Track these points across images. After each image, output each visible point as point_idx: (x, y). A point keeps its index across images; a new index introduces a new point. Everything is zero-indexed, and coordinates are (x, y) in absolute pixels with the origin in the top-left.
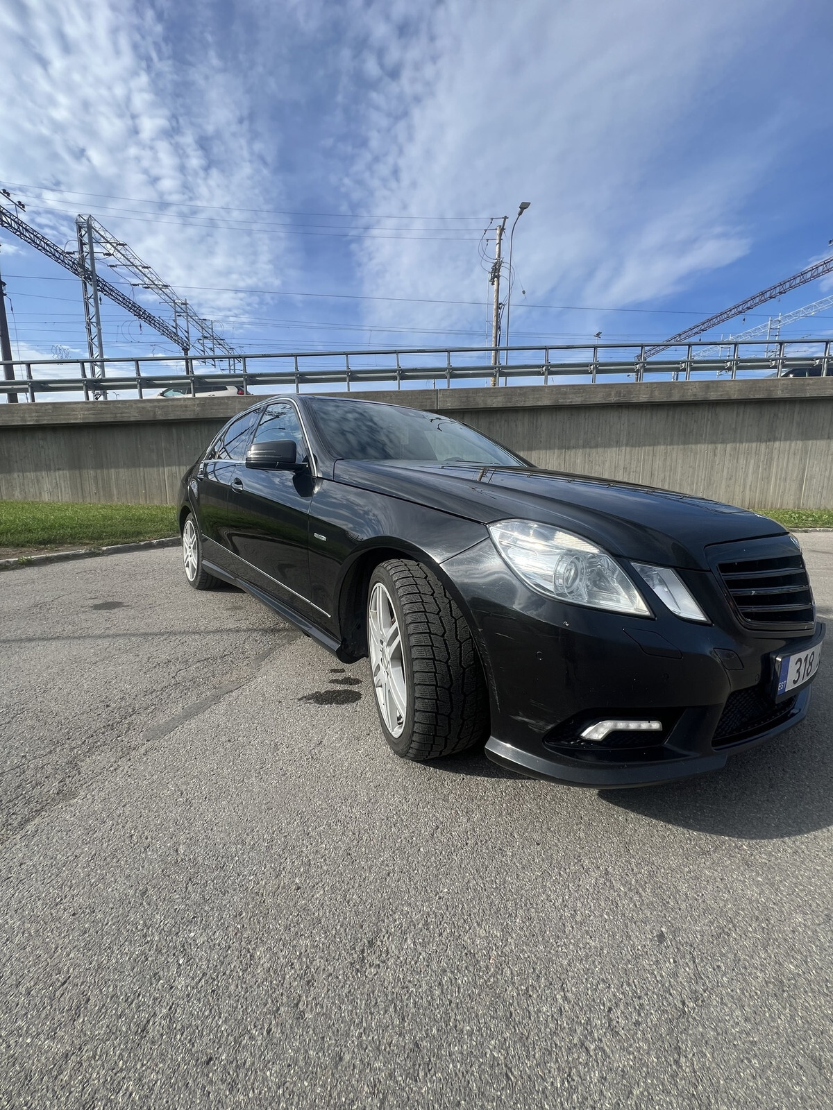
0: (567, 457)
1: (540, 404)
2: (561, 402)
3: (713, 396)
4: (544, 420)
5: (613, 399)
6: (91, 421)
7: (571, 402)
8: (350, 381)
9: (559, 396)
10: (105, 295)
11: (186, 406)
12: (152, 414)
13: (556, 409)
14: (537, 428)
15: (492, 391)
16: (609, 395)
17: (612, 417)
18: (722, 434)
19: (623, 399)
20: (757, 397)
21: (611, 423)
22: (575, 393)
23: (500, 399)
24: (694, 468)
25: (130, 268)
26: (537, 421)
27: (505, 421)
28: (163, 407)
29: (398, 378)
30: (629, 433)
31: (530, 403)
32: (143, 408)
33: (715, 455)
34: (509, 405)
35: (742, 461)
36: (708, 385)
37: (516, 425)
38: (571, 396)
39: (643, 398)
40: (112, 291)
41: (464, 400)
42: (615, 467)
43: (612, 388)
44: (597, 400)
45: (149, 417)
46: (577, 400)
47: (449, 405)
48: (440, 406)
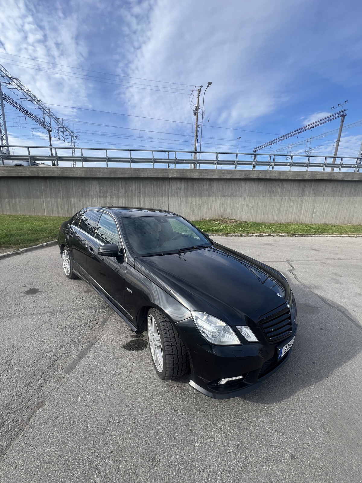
0: (224, 200)
1: (213, 177)
2: (222, 176)
3: (282, 177)
4: (215, 184)
5: (243, 177)
6: (6, 175)
7: (226, 177)
8: (131, 162)
9: (222, 174)
10: (6, 102)
11: (54, 171)
12: (36, 174)
13: (220, 179)
14: (212, 187)
15: (193, 171)
16: (242, 175)
17: (242, 184)
18: (285, 192)
19: (247, 177)
20: (299, 178)
21: (242, 186)
22: (228, 173)
24: (273, 206)
25: (20, 90)
26: (212, 184)
27: (199, 183)
28: (42, 171)
29: (153, 162)
30: (249, 191)
31: (209, 177)
32: (32, 170)
33: (282, 201)
34: (201, 177)
35: (292, 204)
36: (280, 172)
37: (203, 186)
38: (226, 174)
39: (255, 177)
40: (10, 100)
41: (182, 174)
42: (243, 205)
43: (243, 172)
44: (236, 176)
45: (35, 175)
46: (229, 176)
47: (175, 176)
48: (171, 176)
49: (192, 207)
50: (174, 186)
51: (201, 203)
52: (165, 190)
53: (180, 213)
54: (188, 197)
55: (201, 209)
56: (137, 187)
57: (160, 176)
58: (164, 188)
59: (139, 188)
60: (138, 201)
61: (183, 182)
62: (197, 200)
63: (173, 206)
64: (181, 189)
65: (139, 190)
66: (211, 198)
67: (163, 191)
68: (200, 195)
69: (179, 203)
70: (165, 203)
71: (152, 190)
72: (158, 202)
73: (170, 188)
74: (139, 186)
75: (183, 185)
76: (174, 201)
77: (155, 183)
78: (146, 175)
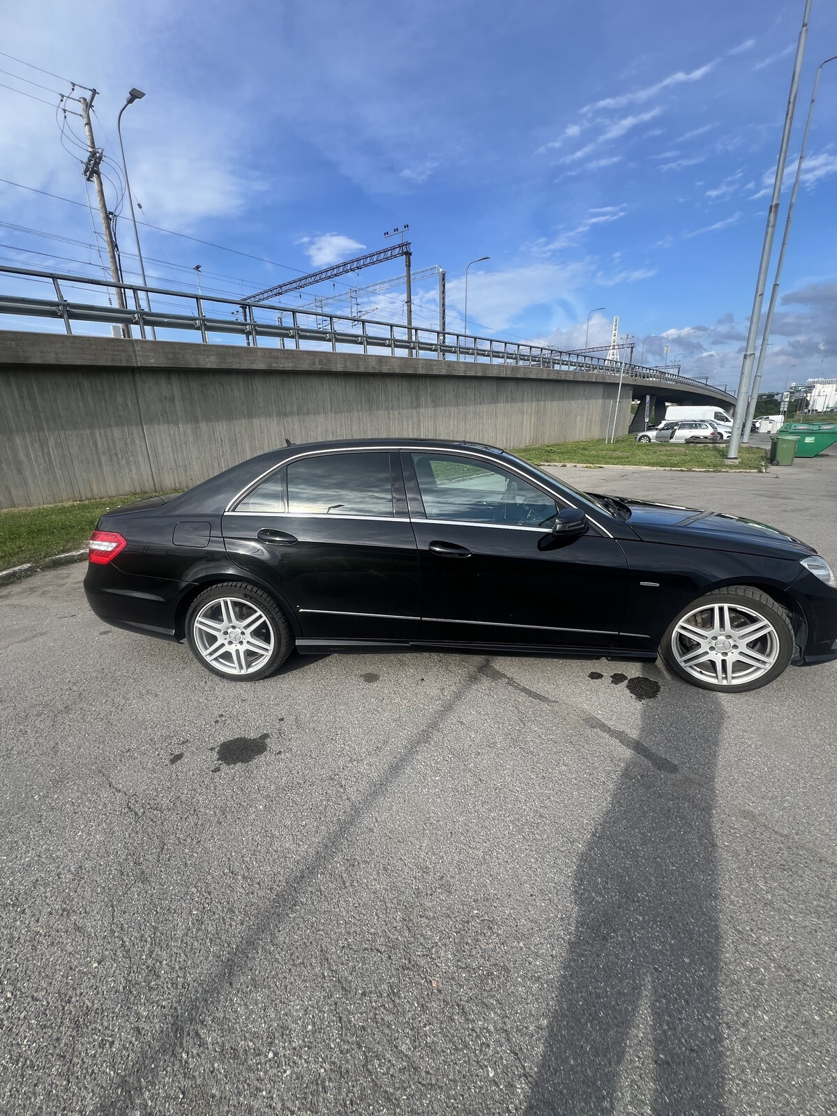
0: (286, 424)
1: (255, 367)
2: (275, 366)
3: (385, 369)
4: (258, 383)
5: (318, 367)
7: (284, 367)
9: (272, 360)
13: (270, 373)
14: (253, 394)
15: (202, 348)
16: (314, 363)
17: (315, 382)
18: (391, 401)
19: (325, 368)
20: (409, 372)
21: (317, 390)
22: (286, 358)
23: (213, 358)
24: (378, 430)
26: (252, 385)
27: (220, 383)
29: (65, 316)
30: (331, 400)
31: (245, 366)
33: (389, 419)
34: (224, 366)
35: (405, 423)
36: (381, 359)
37: (232, 389)
38: (283, 361)
39: (339, 368)
41: (171, 356)
42: (326, 432)
43: (315, 356)
44: (304, 366)
46: (289, 366)
47: (152, 362)
48: (140, 362)
49: (214, 448)
50: (152, 391)
51: (236, 436)
52: (127, 405)
53: (186, 466)
54: (198, 422)
55: (238, 452)
56: (22, 398)
57: (103, 361)
58: (120, 399)
59: (27, 402)
60: (37, 445)
61: (175, 381)
62: (223, 429)
63: (160, 451)
64: (172, 399)
65: (29, 408)
66: (256, 421)
67: (120, 408)
68: (230, 416)
69: (175, 440)
70: (133, 442)
71: (81, 404)
72: (111, 442)
73: (140, 400)
74: (25, 395)
75: (175, 388)
76: (160, 435)
77: (86, 384)
78: (53, 355)
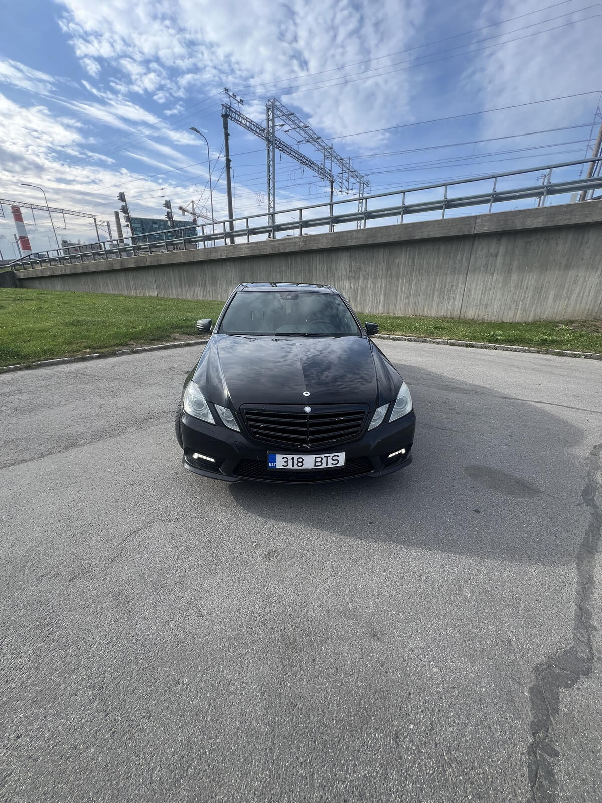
6: (249, 255)
8: (404, 214)
10: (284, 152)
11: (296, 243)
12: (277, 249)
15: (533, 212)
23: (541, 219)
25: (297, 130)
28: (283, 245)
29: (444, 208)
32: (274, 245)
34: (550, 224)
37: (557, 244)
40: (288, 148)
41: (502, 223)
45: (276, 251)
47: (486, 229)
48: (477, 230)
49: (517, 293)
50: (482, 250)
51: (543, 284)
52: (462, 260)
53: (487, 305)
54: (511, 273)
55: (539, 298)
56: (409, 258)
57: (453, 233)
58: (459, 257)
59: (411, 260)
60: (407, 284)
61: (504, 241)
62: (533, 278)
63: (473, 292)
64: (496, 256)
65: (410, 264)
66: (572, 273)
67: (457, 262)
68: (544, 266)
69: (487, 285)
70: (457, 285)
71: (436, 261)
72: (444, 284)
73: (472, 257)
74: (411, 257)
75: (502, 247)
76: (477, 281)
77: (443, 248)
78: (427, 233)
